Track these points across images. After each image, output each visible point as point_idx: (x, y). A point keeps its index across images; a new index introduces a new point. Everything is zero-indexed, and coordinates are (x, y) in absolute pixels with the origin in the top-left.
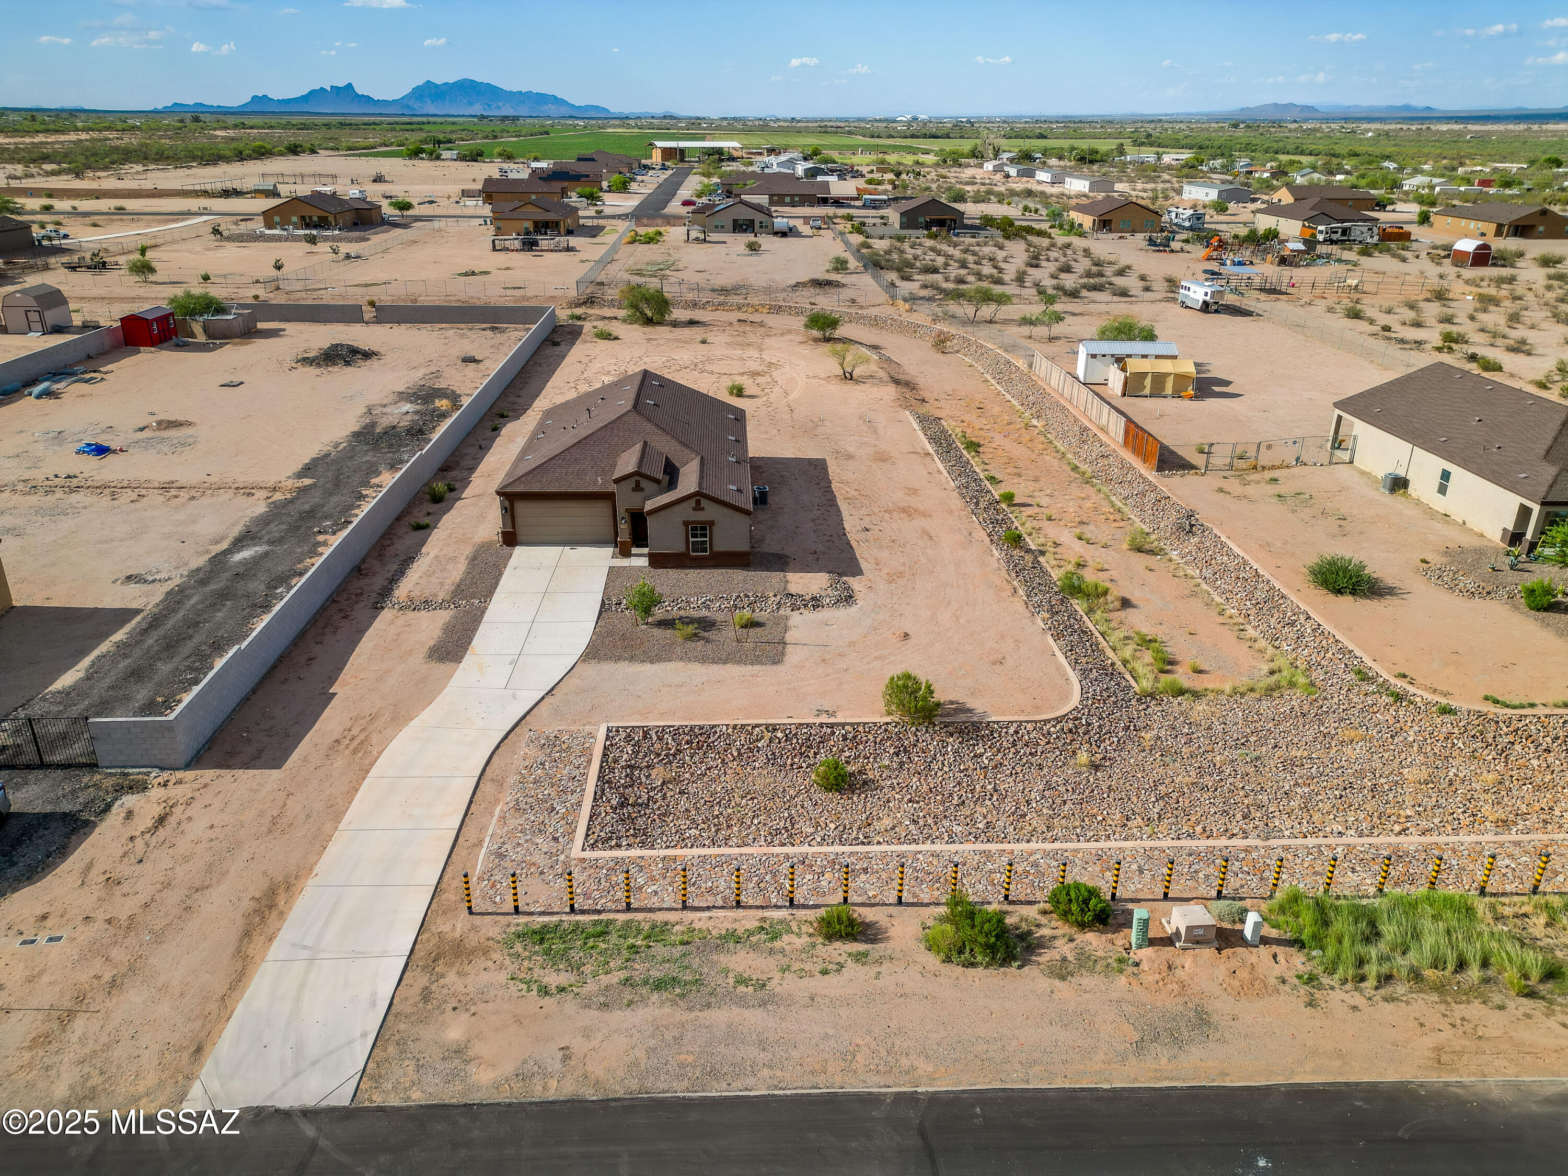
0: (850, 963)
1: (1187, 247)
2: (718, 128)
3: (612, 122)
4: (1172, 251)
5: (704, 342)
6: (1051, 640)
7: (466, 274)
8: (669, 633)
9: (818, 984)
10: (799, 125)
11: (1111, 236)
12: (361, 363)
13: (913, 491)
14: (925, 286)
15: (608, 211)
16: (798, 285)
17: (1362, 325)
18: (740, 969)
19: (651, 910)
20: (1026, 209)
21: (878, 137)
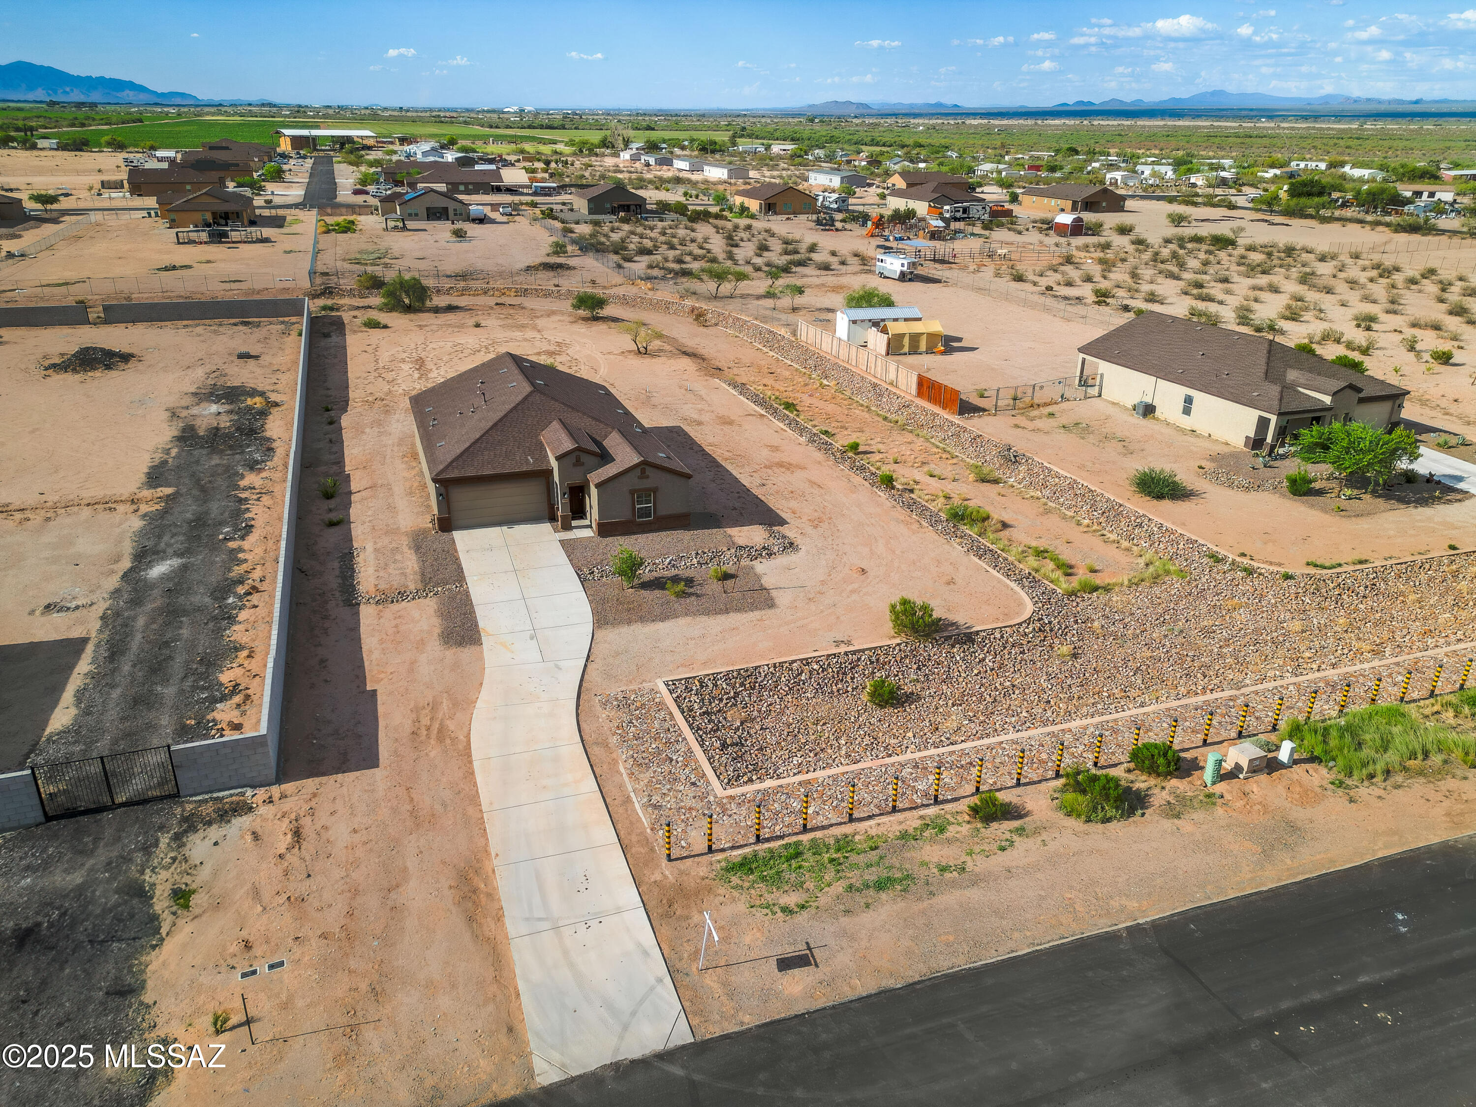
0: (1015, 838)
1: (848, 226)
2: (325, 116)
3: (207, 109)
4: (837, 230)
5: (478, 326)
6: (976, 559)
7: (166, 269)
8: (658, 593)
9: (1002, 859)
10: (409, 114)
11: (779, 217)
12: (122, 365)
13: (775, 449)
14: (650, 267)
15: (277, 200)
16: (529, 268)
17: (1028, 287)
18: (936, 860)
19: (823, 828)
20: (685, 194)
21: (497, 127)
